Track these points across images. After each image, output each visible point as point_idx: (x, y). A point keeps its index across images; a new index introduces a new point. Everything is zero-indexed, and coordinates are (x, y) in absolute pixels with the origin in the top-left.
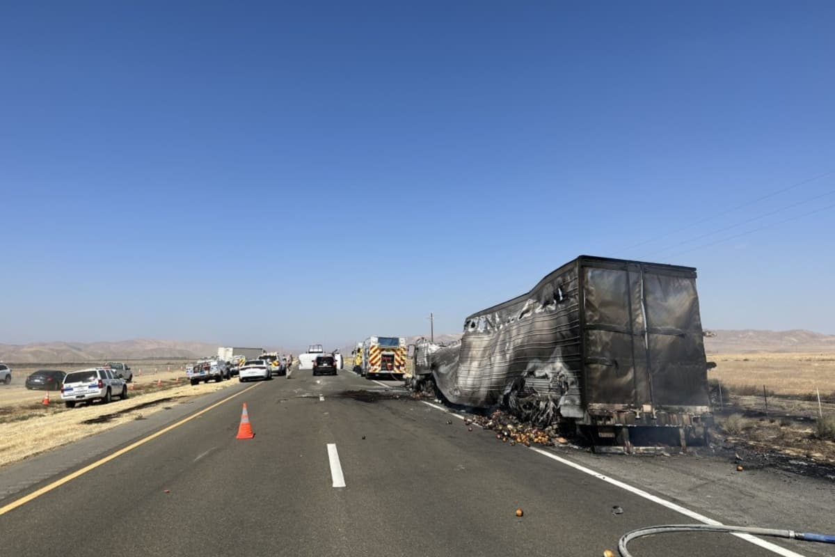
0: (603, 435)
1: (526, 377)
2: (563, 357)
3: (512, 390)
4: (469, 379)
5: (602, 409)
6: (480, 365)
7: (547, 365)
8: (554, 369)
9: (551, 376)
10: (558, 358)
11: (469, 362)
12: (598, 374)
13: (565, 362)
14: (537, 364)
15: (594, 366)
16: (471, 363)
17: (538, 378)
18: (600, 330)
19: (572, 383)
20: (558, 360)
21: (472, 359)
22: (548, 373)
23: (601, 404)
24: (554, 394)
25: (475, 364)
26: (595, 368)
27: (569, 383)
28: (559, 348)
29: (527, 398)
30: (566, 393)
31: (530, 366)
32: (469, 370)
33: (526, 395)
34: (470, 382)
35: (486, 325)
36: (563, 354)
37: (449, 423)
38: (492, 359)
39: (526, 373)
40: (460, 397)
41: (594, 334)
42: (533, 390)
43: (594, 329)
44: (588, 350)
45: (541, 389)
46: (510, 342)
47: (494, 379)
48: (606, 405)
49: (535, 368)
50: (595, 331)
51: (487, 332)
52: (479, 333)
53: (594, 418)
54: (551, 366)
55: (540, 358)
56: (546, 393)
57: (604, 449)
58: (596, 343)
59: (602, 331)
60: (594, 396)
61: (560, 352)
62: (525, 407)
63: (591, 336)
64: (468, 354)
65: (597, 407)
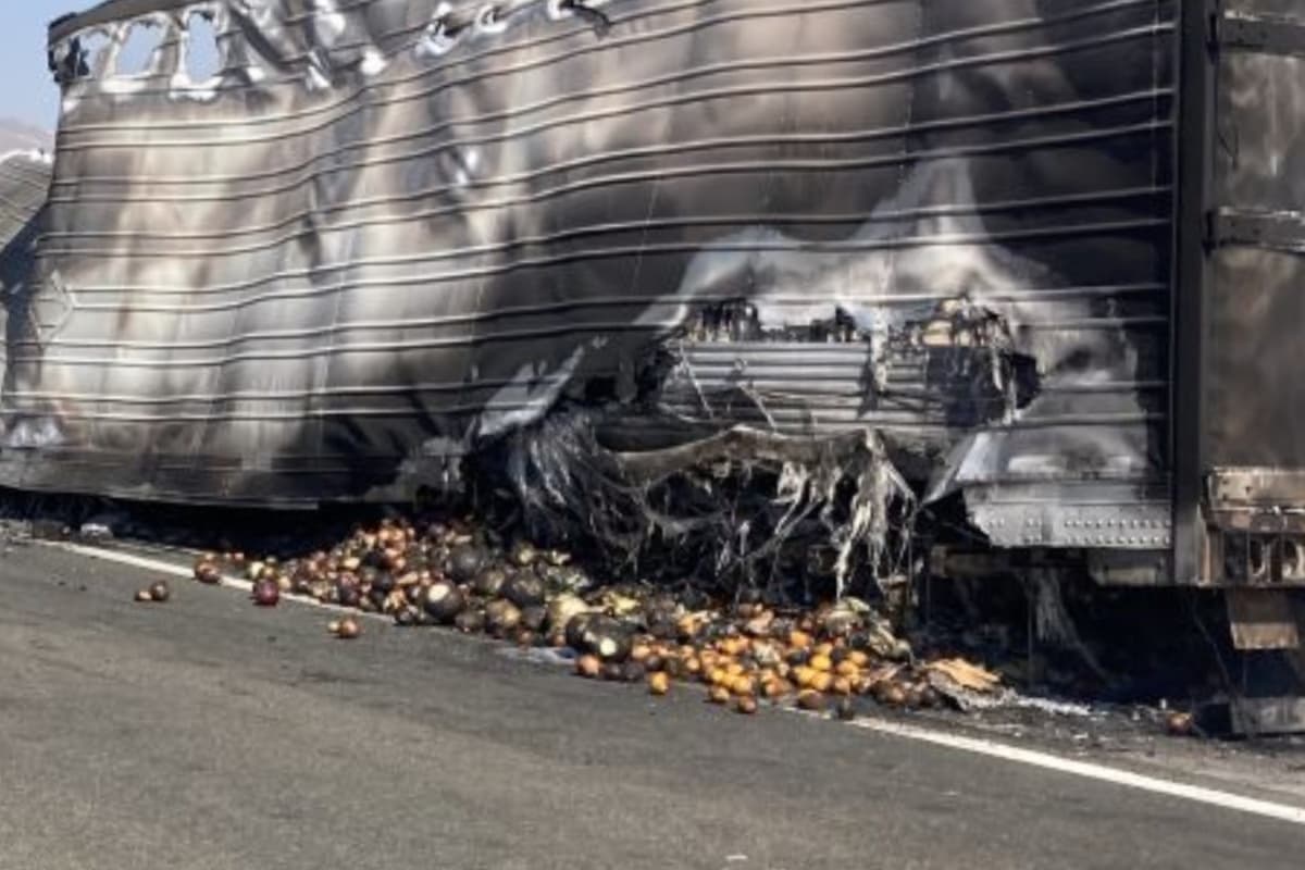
0: (1251, 636)
1: (682, 331)
2: (982, 213)
3: (557, 408)
4: (122, 357)
5: (1264, 501)
6: (202, 278)
7: (844, 263)
8: (904, 283)
9: (880, 321)
10: (945, 222)
11: (118, 265)
12: (1262, 302)
13: (1014, 245)
14: (765, 260)
15: (1241, 258)
16: (133, 271)
17: (790, 333)
18: (1283, 51)
19: (1077, 359)
20: (948, 231)
21: (144, 247)
22: (851, 309)
23: (1257, 472)
24: (907, 428)
25: (167, 276)
26: (1250, 275)
27: (1044, 359)
28: (961, 165)
29: (685, 448)
30: (1014, 415)
31: (713, 270)
32: (125, 312)
33: (674, 434)
34: (133, 373)
35: (236, 52)
36: (980, 194)
37: (156, 598)
38: (332, 242)
39: (682, 311)
40: (60, 456)
41: (1251, 75)
42: (731, 402)
43: (1258, 48)
44: (1220, 169)
45: (801, 401)
46: (491, 145)
47: (364, 352)
48: (1279, 473)
49: (750, 284)
50: (1261, 59)
51: (242, 92)
52: (185, 101)
53: (1236, 547)
54: (879, 267)
55: (786, 227)
56: (838, 419)
57: (1269, 713)
58: (1263, 125)
59: (1291, 60)
60: (1233, 426)
61: (964, 186)
62: (655, 499)
63: (1241, 86)
64: (111, 220)
65: (1241, 483)
